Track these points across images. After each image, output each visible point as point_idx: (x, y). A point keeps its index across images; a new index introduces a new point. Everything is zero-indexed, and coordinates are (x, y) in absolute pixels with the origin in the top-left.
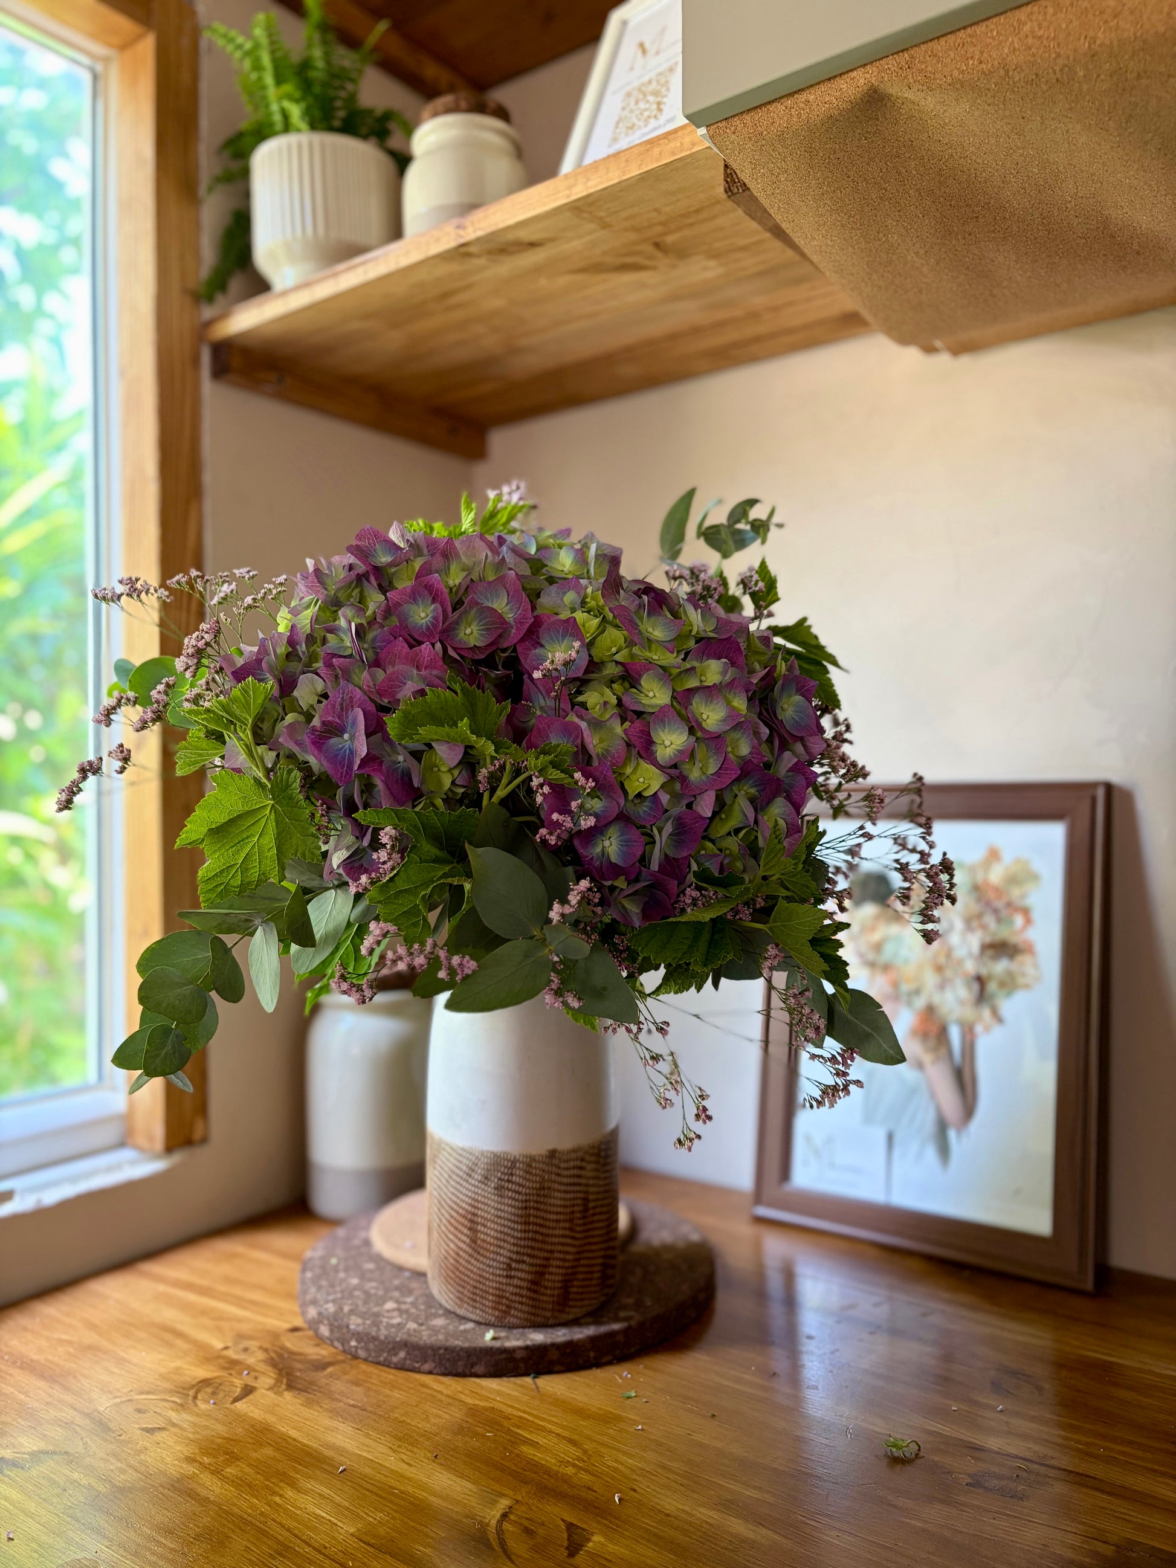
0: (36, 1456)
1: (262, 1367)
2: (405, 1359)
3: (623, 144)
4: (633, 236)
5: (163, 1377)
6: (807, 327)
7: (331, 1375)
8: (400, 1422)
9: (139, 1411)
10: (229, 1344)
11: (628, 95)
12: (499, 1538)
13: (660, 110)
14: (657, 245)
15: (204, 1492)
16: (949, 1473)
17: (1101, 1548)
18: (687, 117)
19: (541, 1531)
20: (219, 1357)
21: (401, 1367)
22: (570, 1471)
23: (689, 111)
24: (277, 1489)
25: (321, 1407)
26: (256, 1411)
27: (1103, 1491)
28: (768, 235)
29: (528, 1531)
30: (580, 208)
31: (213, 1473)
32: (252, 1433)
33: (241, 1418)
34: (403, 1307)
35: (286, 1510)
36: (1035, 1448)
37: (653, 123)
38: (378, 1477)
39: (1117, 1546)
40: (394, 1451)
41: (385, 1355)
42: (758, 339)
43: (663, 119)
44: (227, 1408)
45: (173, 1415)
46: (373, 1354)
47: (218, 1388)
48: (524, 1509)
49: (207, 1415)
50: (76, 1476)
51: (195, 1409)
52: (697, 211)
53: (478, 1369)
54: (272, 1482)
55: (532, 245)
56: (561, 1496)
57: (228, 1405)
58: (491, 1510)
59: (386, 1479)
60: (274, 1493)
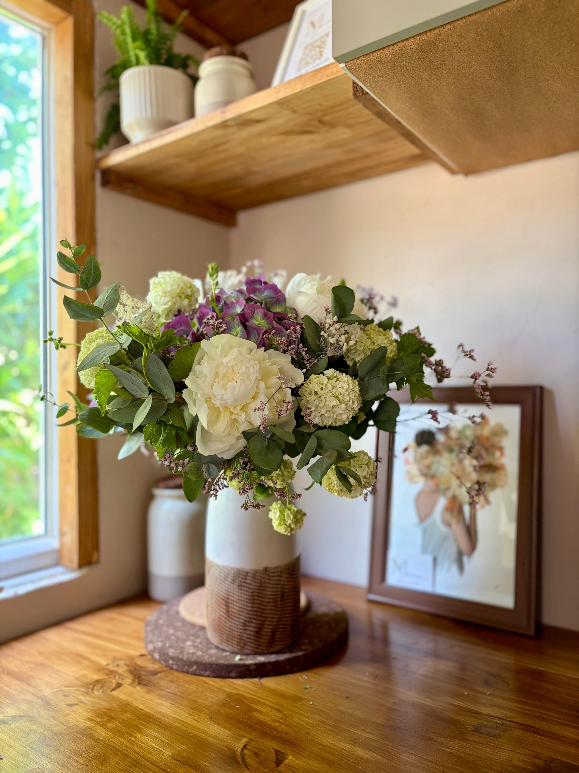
0: (14, 718)
1: (126, 674)
2: (196, 670)
3: (303, 71)
4: (307, 117)
5: (77, 679)
6: (393, 162)
7: (160, 678)
8: (194, 701)
9: (65, 695)
10: (110, 662)
11: (306, 47)
12: (242, 758)
13: (321, 55)
14: (320, 122)
15: (96, 735)
16: (463, 725)
17: (537, 762)
18: (335, 58)
19: (263, 754)
20: (105, 669)
21: (194, 674)
22: (277, 724)
23: (336, 55)
24: (133, 734)
25: (154, 693)
26: (123, 695)
27: (538, 734)
28: (374, 117)
29: (256, 754)
30: (282, 103)
31: (101, 726)
32: (121, 706)
33: (115, 699)
34: (196, 644)
35: (137, 744)
36: (505, 713)
37: (318, 62)
38: (183, 728)
39: (545, 761)
40: (191, 715)
41: (186, 668)
42: (370, 168)
43: (323, 59)
44: (109, 694)
45: (82, 697)
46: (180, 667)
47: (104, 684)
48: (254, 743)
49: (98, 698)
50: (34, 727)
51: (93, 695)
52: (340, 105)
53: (233, 674)
54: (131, 731)
55: (259, 121)
56: (272, 737)
57: (109, 693)
58: (238, 744)
59: (187, 729)
60: (131, 736)
